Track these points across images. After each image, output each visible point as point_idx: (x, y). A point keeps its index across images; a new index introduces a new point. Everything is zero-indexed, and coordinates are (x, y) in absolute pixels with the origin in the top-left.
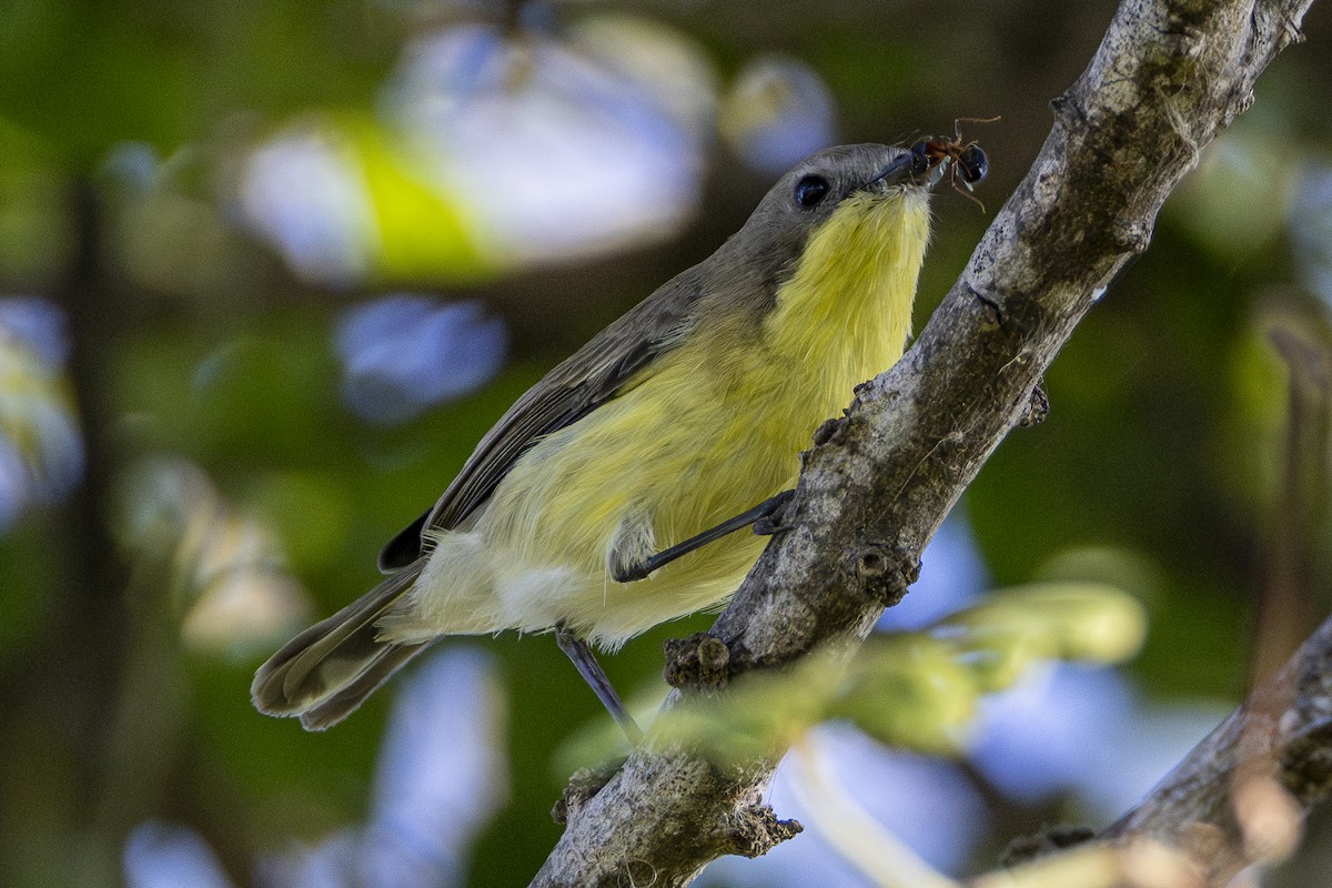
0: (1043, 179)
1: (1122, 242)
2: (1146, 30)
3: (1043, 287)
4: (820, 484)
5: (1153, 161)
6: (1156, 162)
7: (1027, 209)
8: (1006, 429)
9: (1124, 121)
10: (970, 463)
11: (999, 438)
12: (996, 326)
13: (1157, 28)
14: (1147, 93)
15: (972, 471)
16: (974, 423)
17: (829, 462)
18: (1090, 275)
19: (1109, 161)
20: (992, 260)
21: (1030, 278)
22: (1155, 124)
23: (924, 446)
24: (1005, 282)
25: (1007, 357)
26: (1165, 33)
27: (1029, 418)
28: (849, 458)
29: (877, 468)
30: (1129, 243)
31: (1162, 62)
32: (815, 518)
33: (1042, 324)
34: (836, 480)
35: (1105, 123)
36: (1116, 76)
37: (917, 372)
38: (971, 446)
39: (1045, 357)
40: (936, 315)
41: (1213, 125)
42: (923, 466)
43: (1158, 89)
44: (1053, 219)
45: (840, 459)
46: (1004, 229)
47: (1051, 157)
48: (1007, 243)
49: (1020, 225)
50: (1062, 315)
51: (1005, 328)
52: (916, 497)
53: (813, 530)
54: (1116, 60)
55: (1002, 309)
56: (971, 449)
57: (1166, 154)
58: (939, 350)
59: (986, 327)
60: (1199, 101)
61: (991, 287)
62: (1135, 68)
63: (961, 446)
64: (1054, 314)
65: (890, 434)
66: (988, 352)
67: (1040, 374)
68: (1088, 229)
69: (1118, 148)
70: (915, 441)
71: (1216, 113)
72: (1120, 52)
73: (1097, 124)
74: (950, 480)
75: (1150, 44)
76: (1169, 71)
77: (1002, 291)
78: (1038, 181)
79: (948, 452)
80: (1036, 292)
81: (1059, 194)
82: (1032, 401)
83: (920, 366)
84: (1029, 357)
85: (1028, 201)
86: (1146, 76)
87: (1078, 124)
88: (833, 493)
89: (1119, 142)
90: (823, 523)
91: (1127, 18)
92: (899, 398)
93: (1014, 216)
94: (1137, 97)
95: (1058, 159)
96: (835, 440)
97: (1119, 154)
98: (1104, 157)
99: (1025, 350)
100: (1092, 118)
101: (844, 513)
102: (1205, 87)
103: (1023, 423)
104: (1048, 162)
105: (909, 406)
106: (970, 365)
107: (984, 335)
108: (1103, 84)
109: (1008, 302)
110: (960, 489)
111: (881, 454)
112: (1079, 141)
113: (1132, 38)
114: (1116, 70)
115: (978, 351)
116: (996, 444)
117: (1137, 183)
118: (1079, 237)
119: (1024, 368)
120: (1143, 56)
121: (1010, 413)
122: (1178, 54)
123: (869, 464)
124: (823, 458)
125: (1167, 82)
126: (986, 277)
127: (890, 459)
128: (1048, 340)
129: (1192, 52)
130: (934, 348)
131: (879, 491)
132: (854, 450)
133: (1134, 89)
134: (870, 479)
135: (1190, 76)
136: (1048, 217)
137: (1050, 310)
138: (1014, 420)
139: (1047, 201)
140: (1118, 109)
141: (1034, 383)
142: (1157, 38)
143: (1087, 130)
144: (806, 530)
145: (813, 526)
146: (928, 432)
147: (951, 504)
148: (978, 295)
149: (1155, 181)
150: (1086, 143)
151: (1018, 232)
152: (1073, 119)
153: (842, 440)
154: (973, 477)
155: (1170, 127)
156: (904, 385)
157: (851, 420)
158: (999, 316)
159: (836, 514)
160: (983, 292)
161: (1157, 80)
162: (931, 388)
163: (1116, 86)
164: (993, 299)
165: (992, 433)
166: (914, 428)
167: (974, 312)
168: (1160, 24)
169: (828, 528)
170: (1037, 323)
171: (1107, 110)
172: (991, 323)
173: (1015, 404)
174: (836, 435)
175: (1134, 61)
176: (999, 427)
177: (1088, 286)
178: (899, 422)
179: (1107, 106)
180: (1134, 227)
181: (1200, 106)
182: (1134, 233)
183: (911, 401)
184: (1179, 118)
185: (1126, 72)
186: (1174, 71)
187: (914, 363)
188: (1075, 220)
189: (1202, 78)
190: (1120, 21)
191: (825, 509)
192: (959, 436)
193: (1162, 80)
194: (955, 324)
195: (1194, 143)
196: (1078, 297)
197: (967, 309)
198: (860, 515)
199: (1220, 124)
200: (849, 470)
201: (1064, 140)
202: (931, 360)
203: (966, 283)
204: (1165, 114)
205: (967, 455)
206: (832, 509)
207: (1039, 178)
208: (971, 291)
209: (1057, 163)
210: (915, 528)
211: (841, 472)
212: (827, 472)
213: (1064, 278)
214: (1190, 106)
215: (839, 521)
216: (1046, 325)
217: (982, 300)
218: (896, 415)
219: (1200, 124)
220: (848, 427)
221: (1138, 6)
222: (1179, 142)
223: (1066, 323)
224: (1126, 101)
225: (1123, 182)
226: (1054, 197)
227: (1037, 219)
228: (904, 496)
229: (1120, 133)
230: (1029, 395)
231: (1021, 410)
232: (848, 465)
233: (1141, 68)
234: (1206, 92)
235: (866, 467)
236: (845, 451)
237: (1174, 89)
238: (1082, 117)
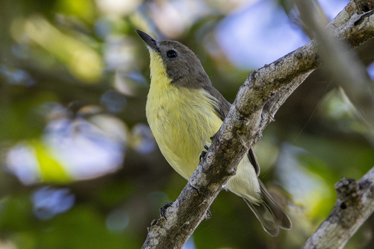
0: (209, 157)
1: (229, 173)
2: (234, 119)
3: (209, 184)
4: (153, 236)
5: (236, 152)
6: (238, 152)
7: (205, 165)
8: (200, 221)
9: (229, 142)
10: (191, 230)
11: (199, 223)
12: (197, 195)
13: (237, 118)
14: (235, 135)
15: (192, 232)
16: (192, 220)
17: (155, 230)
18: (221, 181)
19: (226, 152)
20: (196, 178)
21: (206, 183)
22: (237, 143)
23: (179, 225)
24: (199, 184)
25: (200, 202)
26: (239, 119)
27: (206, 218)
28: (160, 229)
29: (167, 231)
30: (231, 173)
31: (239, 127)
32: (152, 244)
33: (209, 194)
34: (157, 234)
35: (224, 143)
36: (227, 131)
37: (177, 207)
38: (192, 225)
39: (210, 202)
40: (182, 192)
41: (252, 143)
42: (179, 230)
43: (238, 134)
44: (211, 167)
45: (158, 229)
46: (199, 170)
47: (211, 151)
48: (200, 173)
49: (203, 169)
50: (214, 192)
51: (200, 195)
52: (177, 239)
53: (151, 247)
54: (227, 126)
55: (199, 190)
57: (240, 150)
58: (183, 201)
59: (195, 195)
60: (248, 137)
61: (196, 185)
62: (232, 128)
63: (188, 225)
64: (212, 191)
65: (171, 223)
66: (195, 201)
67: (209, 207)
68: (220, 170)
69: (228, 149)
70: (177, 224)
71: (253, 140)
72: (228, 124)
73: (222, 143)
74: (186, 234)
75: (235, 122)
76: (240, 129)
77: (199, 186)
78: (207, 158)
79: (186, 227)
80: (207, 186)
81: (213, 161)
82: (207, 214)
83: (178, 205)
84: (206, 203)
85: (205, 163)
86: (234, 131)
87: (217, 143)
88: (157, 238)
89: (228, 147)
90: (154, 246)
91: (230, 116)
92: (173, 213)
93: (201, 167)
94: (232, 136)
95: (213, 152)
96: (157, 224)
97: (228, 150)
98: (224, 151)
99: (205, 201)
100: (221, 141)
101: (159, 243)
102: (250, 133)
103: (205, 219)
104: (210, 153)
105: (175, 216)
106: (191, 205)
107: (194, 197)
108: (224, 133)
109: (200, 189)
110: (189, 236)
111: (168, 228)
112: (218, 147)
113: (231, 121)
114: (227, 129)
115: (193, 201)
116: (198, 225)
117: (233, 158)
118: (218, 172)
119: (205, 205)
120: (234, 125)
121: (201, 217)
122: (242, 125)
123: (165, 230)
124: (154, 229)
125: (240, 132)
126: (194, 182)
127: (171, 229)
128: (211, 198)
129: (246, 124)
130: (182, 201)
131: (168, 237)
132: (161, 227)
133: (232, 134)
134: (166, 234)
135: (246, 130)
136: (210, 167)
137: (211, 190)
138: (202, 219)
139: (210, 163)
140: (227, 139)
141: (207, 209)
142: (237, 121)
143: (220, 144)
144: (150, 247)
145: (152, 246)
146: (180, 222)
147: (186, 240)
148: (193, 187)
149: (237, 157)
150: (219, 148)
151: (203, 171)
152: (216, 142)
153: (159, 224)
154: (192, 233)
155: (241, 143)
156: (174, 210)
157: (161, 219)
158: (198, 192)
159: (157, 243)
160: (194, 186)
161: (237, 132)
162: (181, 211)
163: (227, 133)
164: (196, 188)
165: (197, 222)
166: (177, 221)
167: (192, 191)
168: (238, 117)
169: (155, 247)
170: (208, 194)
171: (225, 139)
172: (196, 194)
173: (202, 214)
174: (157, 223)
175: (231, 127)
176: (198, 220)
177: (221, 184)
178: (173, 219)
179: (225, 138)
180: (232, 169)
181: (248, 138)
182: (232, 170)
183: (176, 214)
184: (243, 141)
185: (229, 129)
186: (242, 129)
187: (177, 205)
188: (217, 167)
189: (249, 131)
190: (228, 117)
191: (154, 242)
192: (188, 223)
193: (238, 131)
194: (187, 194)
195: (247, 147)
196: (218, 187)
197: (190, 190)
198: (163, 243)
199: (254, 143)
200: (160, 232)
201: (214, 147)
202: (181, 204)
203: (190, 184)
204: (240, 140)
205: (191, 228)
206: (156, 242)
207: (208, 157)
208: (191, 186)
209: (212, 153)
210: (177, 247)
211: (158, 232)
212: (155, 232)
213: (215, 182)
214: (246, 138)
215: (158, 245)
216: (210, 194)
217: (194, 188)
218: (172, 218)
219: (248, 143)
220: (160, 221)
221: (232, 113)
222: (243, 147)
223: (215, 194)
224: (230, 137)
225: (229, 158)
226: (212, 162)
227: (207, 167)
228: (174, 239)
229: (228, 145)
230: (206, 212)
231: (204, 216)
232: (160, 231)
233: (233, 129)
234: (250, 135)
235: (165, 231)
236: (159, 227)
237: (242, 134)
238: (218, 141)
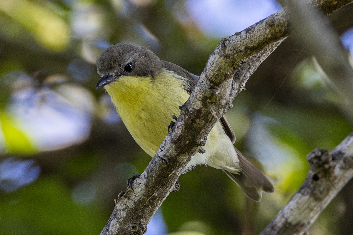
0: (178, 127)
1: (199, 143)
2: (204, 88)
3: (178, 155)
4: (120, 208)
5: (206, 122)
6: (207, 122)
7: (174, 135)
8: (169, 193)
9: (199, 111)
10: (160, 202)
11: (167, 195)
12: (166, 166)
13: (207, 87)
14: (204, 104)
15: (160, 204)
16: (160, 191)
17: (123, 202)
18: (190, 152)
19: (195, 122)
20: (164, 148)
21: (175, 153)
22: (207, 112)
23: (147, 197)
24: (168, 154)
25: (169, 174)
26: (209, 88)
27: (175, 190)
28: (128, 201)
29: (135, 203)
30: (201, 144)
31: (208, 96)
32: (119, 216)
33: (178, 165)
34: (124, 206)
35: (194, 112)
36: (197, 100)
37: (145, 178)
38: (160, 197)
39: (179, 174)
40: (150, 163)
41: (222, 112)
42: (147, 203)
43: (207, 103)
44: (180, 138)
45: (125, 201)
46: (168, 140)
47: (180, 121)
48: (168, 144)
49: (172, 139)
50: (183, 163)
51: (168, 166)
52: (145, 211)
53: (118, 220)
54: (196, 95)
55: (167, 161)
56: (160, 198)
57: (210, 120)
58: (151, 172)
59: (163, 166)
60: (218, 106)
61: (165, 156)
62: (201, 98)
63: (157, 197)
64: (181, 162)
65: (139, 194)
66: (164, 173)
67: (178, 178)
68: (190, 140)
69: (197, 118)
70: (145, 196)
71: (223, 109)
72: (198, 93)
73: (192, 112)
74: (154, 206)
75: (205, 91)
76: (210, 98)
77: (167, 157)
78: (176, 128)
79: (154, 199)
80: (176, 157)
81: (182, 131)
82: (176, 185)
83: (146, 177)
84: (175, 174)
85: (174, 133)
86: (204, 100)
87: (187, 112)
88: (124, 210)
89: (197, 117)
90: (121, 218)
91: (199, 84)
92: (141, 185)
93: (170, 137)
94: (202, 105)
95: (182, 122)
96: (124, 196)
97: (198, 120)
98: (193, 121)
99: (173, 172)
100: (190, 111)
101: (127, 215)
102: (220, 103)
103: (173, 191)
104: (179, 122)
105: (143, 187)
106: (159, 176)
107: (163, 168)
108: (193, 102)
109: (169, 160)
110: (157, 209)
111: (136, 199)
112: (187, 117)
113: (200, 90)
114: (196, 98)
115: (161, 172)
116: (166, 197)
117: (202, 128)
118: (187, 142)
119: (174, 177)
120: (203, 94)
121: (170, 188)
122: (212, 94)
123: (133, 202)
124: (121, 201)
125: (210, 101)
126: (163, 153)
127: (138, 201)
128: (179, 169)
129: (216, 93)
130: (150, 172)
131: (136, 209)
132: (129, 199)
133: (201, 103)
134: (133, 206)
135: (216, 99)
136: (179, 137)
137: (180, 162)
138: (171, 190)
139: (179, 133)
140: (197, 108)
141: (176, 180)
142: (207, 90)
143: (189, 114)
144: (117, 220)
145: (119, 219)
146: (148, 194)
147: (155, 212)
148: (161, 158)
149: (207, 127)
150: (189, 118)
151: (171, 141)
152: (185, 111)
153: (126, 196)
154: (161, 205)
155: (211, 113)
156: (142, 182)
157: (128, 191)
158: (167, 163)
159: (125, 215)
160: (162, 157)
161: (207, 101)
162: (149, 182)
163: (197, 103)
164: (165, 159)
165: (165, 194)
166: (145, 193)
167: (160, 162)
168: (208, 86)
169: (123, 219)
170: (177, 165)
171: (194, 109)
172: (165, 165)
173: (171, 186)
174: (124, 195)
175: (201, 96)
176: (167, 192)
177: (190, 155)
178: (141, 191)
179: (194, 108)
180: (202, 139)
181: (219, 107)
182: (202, 141)
183: (144, 186)
184: (213, 110)
185: (199, 99)
186: (212, 98)
187: (144, 176)
188: (186, 138)
189: (219, 100)
190: (197, 85)
191: (122, 214)
192: (156, 195)
193: (208, 101)
194: (155, 165)
195: (217, 117)
196: (187, 158)
197: (158, 161)
198: (131, 216)
199: (224, 112)
200: (128, 204)
201: (183, 117)
202: (149, 175)
203: (158, 155)
204: (209, 110)
205: (159, 200)
206: (123, 214)
207: (177, 127)
208: (159, 157)
209: (181, 123)
210: (145, 219)
211: (126, 204)
212: (122, 204)
213: (184, 153)
214: (216, 108)
215: (125, 217)
216: (179, 165)
217: (162, 159)
218: (140, 189)
219: (219, 112)
220: (127, 193)
221: (202, 81)
222: (213, 117)
223: (184, 165)
224: (199, 106)
225: (199, 128)
226: (181, 132)
227: (176, 137)
228: (142, 211)
229: (198, 115)
230: (175, 184)
231: (173, 188)
232: (127, 203)
233: (203, 98)
234: (220, 104)
235: (132, 203)
236: (127, 199)
237: (212, 103)
238: (188, 110)
